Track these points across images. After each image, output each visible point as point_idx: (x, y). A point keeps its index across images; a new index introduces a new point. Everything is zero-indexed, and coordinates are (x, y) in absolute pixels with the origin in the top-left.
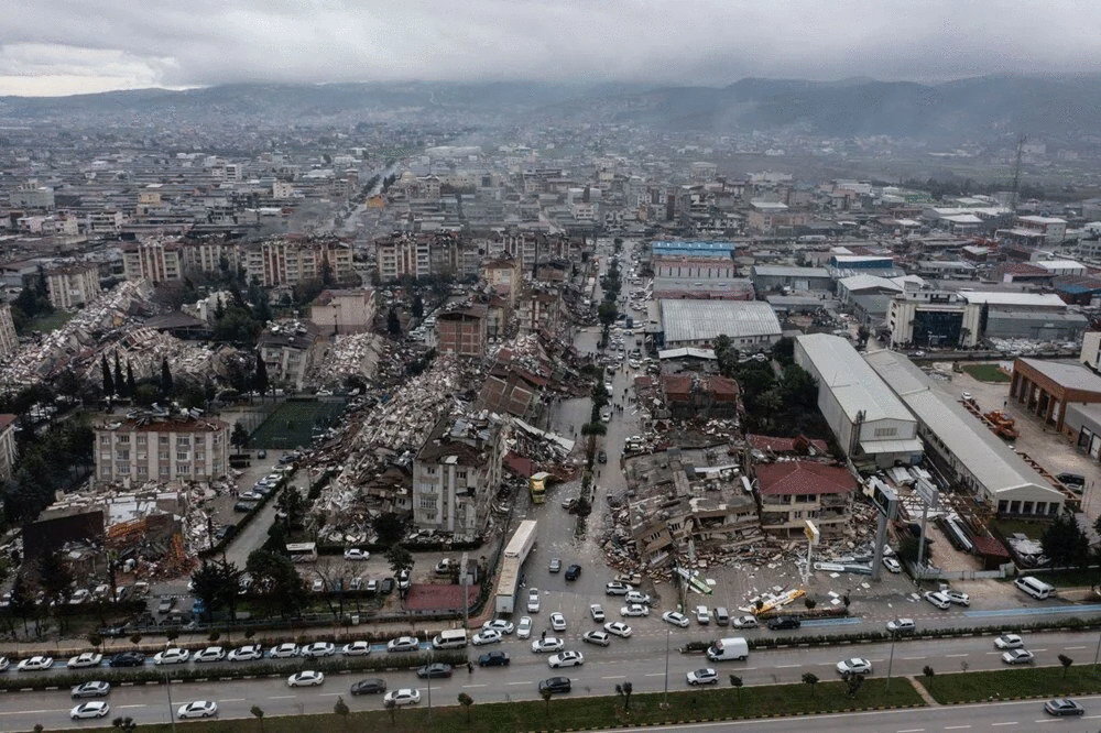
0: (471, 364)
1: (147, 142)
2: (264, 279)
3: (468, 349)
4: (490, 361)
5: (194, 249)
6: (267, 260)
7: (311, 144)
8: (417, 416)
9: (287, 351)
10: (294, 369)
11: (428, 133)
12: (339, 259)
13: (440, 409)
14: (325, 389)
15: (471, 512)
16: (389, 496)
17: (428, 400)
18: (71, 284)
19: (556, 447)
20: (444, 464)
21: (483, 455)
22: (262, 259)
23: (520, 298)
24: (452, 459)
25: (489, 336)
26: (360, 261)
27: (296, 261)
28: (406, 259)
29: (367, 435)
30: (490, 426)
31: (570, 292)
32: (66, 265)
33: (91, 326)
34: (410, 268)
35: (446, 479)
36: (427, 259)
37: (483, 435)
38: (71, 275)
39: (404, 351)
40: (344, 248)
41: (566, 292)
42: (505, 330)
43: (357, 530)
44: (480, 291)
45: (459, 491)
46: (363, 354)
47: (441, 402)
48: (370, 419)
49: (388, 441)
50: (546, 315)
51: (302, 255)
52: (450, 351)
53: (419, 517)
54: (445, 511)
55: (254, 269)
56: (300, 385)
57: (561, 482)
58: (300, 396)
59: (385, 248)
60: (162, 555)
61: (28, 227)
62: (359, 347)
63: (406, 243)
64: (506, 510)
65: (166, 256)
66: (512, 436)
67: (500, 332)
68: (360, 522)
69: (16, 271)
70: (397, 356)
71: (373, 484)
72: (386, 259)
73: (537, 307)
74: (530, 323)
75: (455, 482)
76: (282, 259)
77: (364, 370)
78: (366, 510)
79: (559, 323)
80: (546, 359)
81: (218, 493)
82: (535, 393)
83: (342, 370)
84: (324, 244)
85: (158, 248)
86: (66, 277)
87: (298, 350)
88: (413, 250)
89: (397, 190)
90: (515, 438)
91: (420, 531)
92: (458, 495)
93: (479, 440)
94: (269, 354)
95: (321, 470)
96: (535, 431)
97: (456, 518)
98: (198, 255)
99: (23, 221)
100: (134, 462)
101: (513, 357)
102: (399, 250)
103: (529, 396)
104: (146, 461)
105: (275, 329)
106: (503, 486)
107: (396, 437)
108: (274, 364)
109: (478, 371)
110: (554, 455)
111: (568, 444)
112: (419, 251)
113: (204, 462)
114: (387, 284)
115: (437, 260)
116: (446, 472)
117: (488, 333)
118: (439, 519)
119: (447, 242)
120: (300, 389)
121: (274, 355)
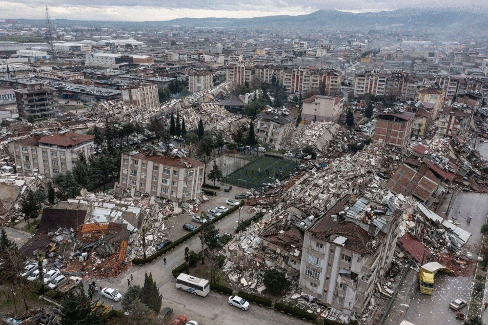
0: (393, 152)
1: (274, 35)
2: (290, 88)
3: (394, 141)
4: (408, 152)
5: (261, 70)
6: (294, 78)
7: (345, 38)
8: (339, 184)
9: (272, 124)
10: (275, 137)
11: (404, 35)
12: (332, 82)
13: (360, 181)
14: (291, 152)
15: (350, 295)
16: (283, 254)
17: (352, 173)
18: (198, 80)
19: (452, 236)
20: (332, 243)
21: (374, 242)
22: (291, 78)
23: (441, 112)
24: (341, 240)
25: (412, 135)
26: (346, 85)
27: (308, 80)
28: (371, 85)
29: (295, 191)
30: (388, 213)
31: (479, 115)
32: (198, 71)
33: (194, 100)
34: (372, 90)
35: (331, 258)
36: (383, 87)
37: (379, 222)
38: (198, 76)
39: (351, 136)
40: (336, 75)
41: (476, 114)
42: (425, 133)
43: (251, 275)
44: (413, 105)
45: (342, 272)
46: (321, 134)
47: (362, 176)
48: (302, 179)
49: (309, 199)
50: (459, 127)
51: (312, 78)
52: (381, 141)
53: (303, 281)
54: (326, 285)
55: (287, 83)
56: (278, 147)
57: (452, 275)
58: (275, 154)
59: (360, 78)
60: (109, 255)
61: (204, 59)
62: (321, 129)
63: (372, 76)
64: (391, 292)
65: (246, 72)
66: (412, 218)
67: (422, 133)
68: (256, 269)
69: (184, 74)
70: (345, 139)
71: (274, 239)
72: (359, 84)
73: (453, 119)
74: (445, 130)
75: (340, 263)
76: (301, 79)
77: (318, 144)
78: (264, 260)
79: (467, 133)
80: (454, 157)
81: (184, 212)
82: (440, 184)
83: (304, 142)
84: (325, 72)
85: (242, 68)
86: (196, 77)
87: (279, 125)
88: (376, 80)
89: (379, 56)
90: (414, 221)
91: (302, 294)
92: (341, 274)
93: (373, 227)
94: (262, 125)
95: (257, 209)
96: (434, 217)
97: (336, 295)
98: (262, 74)
99: (202, 57)
100: (139, 179)
101: (427, 152)
102: (368, 79)
103: (434, 186)
104: (145, 180)
105: (269, 110)
106: (393, 264)
107: (316, 198)
108: (264, 131)
109: (397, 158)
110: (449, 244)
111: (463, 234)
112: (380, 81)
113: (177, 188)
114: (356, 98)
115: (389, 87)
116: (332, 251)
117: (412, 133)
118: (320, 290)
119: (398, 77)
120: (277, 150)
121: (265, 126)
